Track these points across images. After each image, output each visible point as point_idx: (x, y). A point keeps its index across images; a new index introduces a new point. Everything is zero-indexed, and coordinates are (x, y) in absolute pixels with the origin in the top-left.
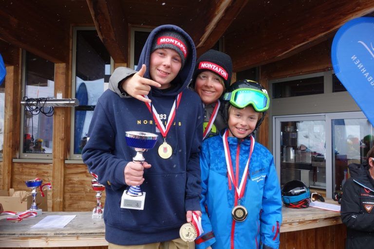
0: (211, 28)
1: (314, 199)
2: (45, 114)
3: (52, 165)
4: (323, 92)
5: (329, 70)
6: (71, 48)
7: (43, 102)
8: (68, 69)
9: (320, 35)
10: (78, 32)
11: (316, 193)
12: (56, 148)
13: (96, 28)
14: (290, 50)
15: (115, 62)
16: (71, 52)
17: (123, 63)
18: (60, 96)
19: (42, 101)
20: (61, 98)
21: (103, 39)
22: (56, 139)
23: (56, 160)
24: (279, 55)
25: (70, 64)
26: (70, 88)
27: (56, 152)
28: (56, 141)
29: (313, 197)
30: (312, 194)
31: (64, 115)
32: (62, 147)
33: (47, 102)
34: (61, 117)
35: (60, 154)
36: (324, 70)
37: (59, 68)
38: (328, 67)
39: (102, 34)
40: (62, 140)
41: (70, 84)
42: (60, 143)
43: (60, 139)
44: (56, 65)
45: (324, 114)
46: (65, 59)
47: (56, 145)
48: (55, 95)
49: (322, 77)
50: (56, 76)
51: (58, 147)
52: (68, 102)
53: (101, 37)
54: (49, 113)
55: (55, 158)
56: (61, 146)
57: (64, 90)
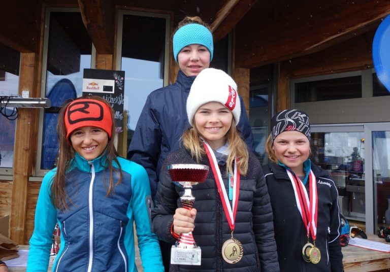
0: (225, 14)
1: (353, 235)
2: (7, 117)
3: (12, 183)
4: (360, 96)
5: (368, 68)
6: (42, 34)
7: (5, 102)
8: (37, 60)
9: (359, 26)
10: (53, 14)
11: (356, 227)
12: (19, 162)
13: (81, 10)
14: (321, 43)
15: (98, 52)
16: (41, 38)
17: (107, 54)
18: (26, 94)
19: (3, 101)
20: (27, 97)
21: (88, 24)
22: (19, 149)
23: (17, 176)
24: (307, 49)
25: (40, 54)
26: (38, 84)
27: (18, 165)
28: (19, 152)
29: (352, 232)
30: (351, 228)
31: (30, 119)
32: (26, 161)
33: (10, 102)
34: (26, 121)
35: (24, 170)
36: (362, 68)
37: (26, 59)
38: (367, 65)
39: (87, 19)
40: (26, 150)
41: (39, 79)
42: (23, 154)
43: (23, 149)
44: (22, 55)
45: (362, 124)
46: (34, 48)
47: (19, 158)
48: (20, 93)
49: (360, 77)
50: (22, 70)
51: (20, 160)
52: (37, 102)
53: (85, 23)
54: (11, 116)
55: (16, 173)
56: (24, 158)
57: (31, 87)
